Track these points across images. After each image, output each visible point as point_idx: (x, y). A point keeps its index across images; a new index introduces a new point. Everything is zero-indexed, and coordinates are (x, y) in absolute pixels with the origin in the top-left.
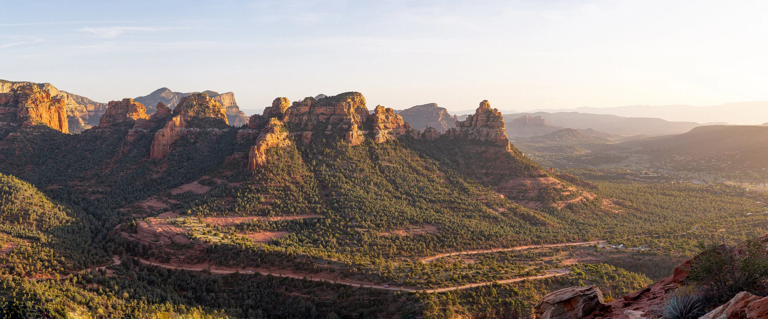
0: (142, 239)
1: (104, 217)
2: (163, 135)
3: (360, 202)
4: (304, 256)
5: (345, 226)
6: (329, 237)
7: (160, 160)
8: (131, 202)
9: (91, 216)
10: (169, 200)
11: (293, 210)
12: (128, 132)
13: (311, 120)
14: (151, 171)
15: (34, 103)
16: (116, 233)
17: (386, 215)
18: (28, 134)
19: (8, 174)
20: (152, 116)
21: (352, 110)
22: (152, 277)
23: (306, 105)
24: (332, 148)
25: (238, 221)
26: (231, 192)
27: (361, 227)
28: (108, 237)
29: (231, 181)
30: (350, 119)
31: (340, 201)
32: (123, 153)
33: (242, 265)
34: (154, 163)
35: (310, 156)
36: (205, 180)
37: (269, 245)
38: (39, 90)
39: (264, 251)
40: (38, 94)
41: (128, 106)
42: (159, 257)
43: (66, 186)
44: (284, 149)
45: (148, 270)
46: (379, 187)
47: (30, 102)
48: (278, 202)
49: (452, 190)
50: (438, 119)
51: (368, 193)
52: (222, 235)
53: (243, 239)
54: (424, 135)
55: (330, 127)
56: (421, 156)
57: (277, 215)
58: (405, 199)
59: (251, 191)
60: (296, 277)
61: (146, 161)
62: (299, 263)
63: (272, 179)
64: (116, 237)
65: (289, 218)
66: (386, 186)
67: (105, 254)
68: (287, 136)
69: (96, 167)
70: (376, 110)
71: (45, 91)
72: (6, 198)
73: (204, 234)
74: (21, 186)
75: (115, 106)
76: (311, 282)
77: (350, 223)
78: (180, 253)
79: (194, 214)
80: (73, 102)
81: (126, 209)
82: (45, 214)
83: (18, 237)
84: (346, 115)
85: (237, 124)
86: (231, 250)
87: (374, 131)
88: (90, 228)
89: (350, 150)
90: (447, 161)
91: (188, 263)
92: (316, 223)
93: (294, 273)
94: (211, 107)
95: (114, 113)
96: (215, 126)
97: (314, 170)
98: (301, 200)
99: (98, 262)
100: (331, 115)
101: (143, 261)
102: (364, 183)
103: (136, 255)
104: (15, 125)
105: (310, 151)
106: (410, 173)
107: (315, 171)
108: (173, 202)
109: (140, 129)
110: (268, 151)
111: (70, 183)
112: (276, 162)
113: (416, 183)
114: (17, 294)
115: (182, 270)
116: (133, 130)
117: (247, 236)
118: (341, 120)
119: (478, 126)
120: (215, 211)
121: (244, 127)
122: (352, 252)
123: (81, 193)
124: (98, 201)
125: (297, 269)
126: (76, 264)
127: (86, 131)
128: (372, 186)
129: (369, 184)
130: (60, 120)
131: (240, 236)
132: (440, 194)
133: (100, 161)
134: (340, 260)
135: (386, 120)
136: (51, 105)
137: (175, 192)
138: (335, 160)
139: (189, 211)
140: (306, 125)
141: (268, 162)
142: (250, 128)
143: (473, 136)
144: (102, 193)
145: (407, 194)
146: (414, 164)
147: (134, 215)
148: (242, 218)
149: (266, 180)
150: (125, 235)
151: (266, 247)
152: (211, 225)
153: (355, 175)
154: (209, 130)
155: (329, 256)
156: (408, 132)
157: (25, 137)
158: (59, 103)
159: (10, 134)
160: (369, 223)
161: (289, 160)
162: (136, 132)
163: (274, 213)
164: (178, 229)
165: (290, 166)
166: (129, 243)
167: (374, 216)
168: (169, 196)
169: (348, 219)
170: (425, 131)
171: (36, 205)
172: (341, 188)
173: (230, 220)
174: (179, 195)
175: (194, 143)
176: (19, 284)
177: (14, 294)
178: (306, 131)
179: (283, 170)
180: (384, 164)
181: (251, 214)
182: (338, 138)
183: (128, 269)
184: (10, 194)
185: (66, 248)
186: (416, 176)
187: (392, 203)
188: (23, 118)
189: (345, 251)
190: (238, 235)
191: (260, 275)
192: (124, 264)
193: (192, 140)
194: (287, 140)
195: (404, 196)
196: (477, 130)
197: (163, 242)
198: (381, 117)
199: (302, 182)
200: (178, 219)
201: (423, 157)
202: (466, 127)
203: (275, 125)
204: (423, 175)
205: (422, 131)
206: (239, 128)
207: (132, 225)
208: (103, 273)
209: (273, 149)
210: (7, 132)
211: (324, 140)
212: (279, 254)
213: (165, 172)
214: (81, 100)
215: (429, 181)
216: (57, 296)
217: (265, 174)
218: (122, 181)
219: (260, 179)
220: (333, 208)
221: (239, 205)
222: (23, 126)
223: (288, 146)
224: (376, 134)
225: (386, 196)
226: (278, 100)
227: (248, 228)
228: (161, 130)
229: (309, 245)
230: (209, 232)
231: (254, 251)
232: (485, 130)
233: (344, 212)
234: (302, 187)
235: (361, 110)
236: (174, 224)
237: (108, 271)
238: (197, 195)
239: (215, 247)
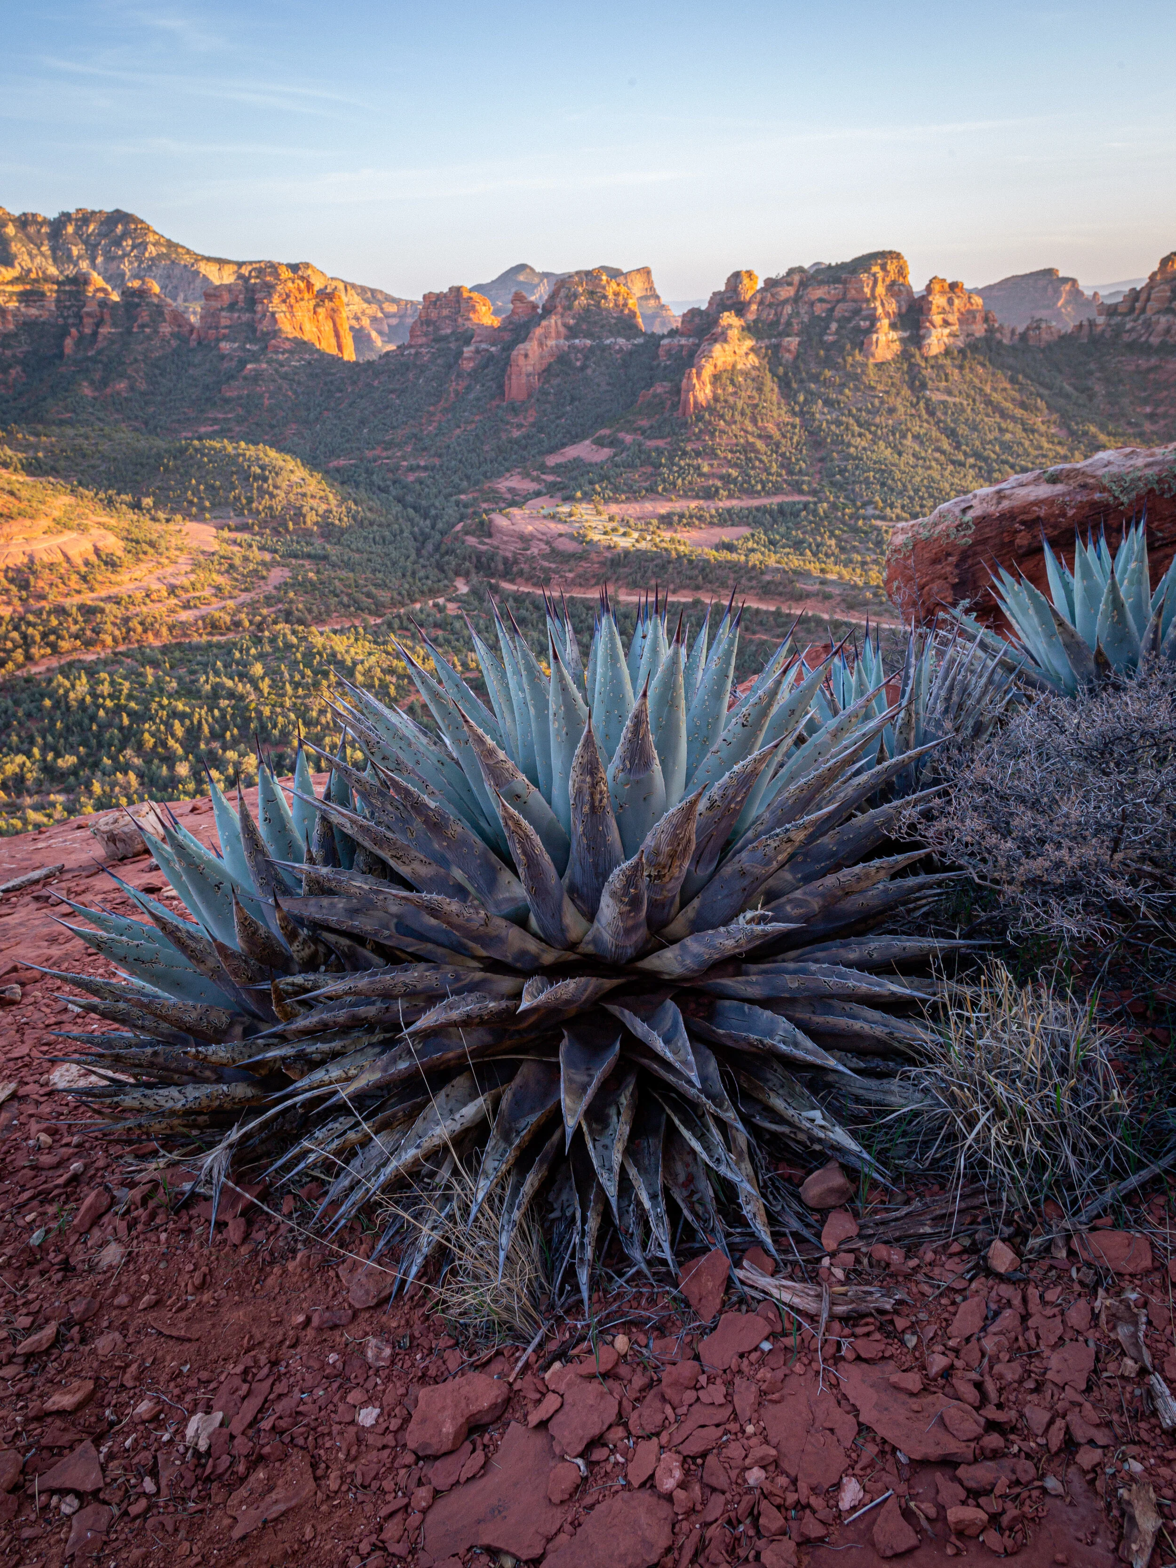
0: (502, 546)
1: (433, 512)
2: (526, 356)
3: (883, 471)
4: (778, 569)
5: (855, 517)
6: (822, 537)
7: (523, 402)
8: (477, 482)
9: (411, 511)
10: (543, 477)
11: (759, 487)
12: (462, 353)
13: (798, 313)
14: (508, 423)
15: (284, 301)
16: (456, 539)
17: (931, 496)
18: (282, 366)
19: (256, 443)
20: (504, 320)
21: (880, 290)
22: (523, 612)
23: (790, 284)
24: (835, 367)
25: (663, 508)
26: (649, 457)
27: (883, 518)
28: (443, 548)
29: (649, 438)
30: (875, 309)
31: (846, 470)
32: (457, 393)
33: (672, 587)
34: (514, 409)
35: (795, 386)
36: (603, 437)
37: (717, 550)
38: (291, 275)
39: (708, 561)
40: (290, 284)
41: (458, 302)
42: (532, 578)
43: (361, 460)
44: (746, 374)
45: (516, 600)
46: (922, 443)
47: (276, 299)
48: (734, 473)
49: (1072, 450)
50: (1055, 304)
51: (900, 454)
52: (636, 535)
53: (672, 541)
54: (1024, 337)
55: (834, 326)
56: (1013, 380)
57: (730, 496)
58: (972, 466)
59: (685, 453)
60: (763, 607)
61: (498, 407)
62: (768, 583)
63: (722, 432)
64: (457, 544)
65: (756, 503)
66: (938, 440)
67: (442, 576)
68: (752, 349)
69: (411, 422)
70: (929, 289)
71: (302, 278)
72: (260, 489)
73: (605, 533)
74: (282, 463)
75: (435, 303)
76: (789, 615)
77: (862, 511)
78: (566, 568)
79: (587, 497)
80: (357, 299)
81: (470, 496)
82: (331, 512)
83: (290, 556)
84: (868, 301)
85: (659, 329)
86: (653, 560)
87: (922, 332)
88: (412, 533)
89: (871, 371)
90: (1068, 388)
91: (581, 585)
92: (801, 511)
93: (761, 600)
94: (611, 296)
95: (433, 315)
96: (618, 334)
97: (801, 411)
98: (774, 468)
99: (430, 590)
100: (838, 301)
101: (506, 586)
102: (894, 434)
103: (492, 575)
104: (255, 348)
105: (794, 375)
106: (988, 415)
107: (802, 414)
108: (550, 478)
109: (484, 346)
110: (716, 378)
111: (368, 454)
112: (731, 399)
113: (996, 433)
114: (304, 655)
115: (572, 598)
116: (472, 348)
117: (678, 536)
118: (857, 312)
119: (1149, 313)
120: (624, 492)
121: (673, 333)
122: (864, 563)
123: (389, 470)
124: (421, 483)
125: (765, 593)
126: (395, 596)
127: (387, 354)
128: (909, 441)
129: (904, 436)
130: (337, 335)
131: (667, 535)
132: (1044, 456)
133: (417, 410)
134: (841, 577)
135: (947, 308)
136: (317, 306)
137: (552, 461)
138: (841, 393)
139: (579, 494)
140: (789, 324)
141: (716, 399)
142: (682, 334)
143: (1134, 335)
144: (425, 468)
145: (977, 455)
146: (996, 397)
147: (485, 506)
148: (670, 504)
149: (712, 435)
150: (471, 540)
151: (712, 555)
152: (617, 518)
153: (877, 420)
154: (608, 342)
155: (823, 571)
156: (990, 331)
157: (276, 371)
158: (331, 300)
159: (249, 366)
160: (898, 511)
161: (755, 393)
162: (477, 351)
163: (726, 493)
164: (560, 526)
165: (756, 406)
166: (479, 555)
167: (910, 498)
168: (543, 469)
169: (859, 504)
170: (1028, 329)
171: (313, 497)
172: (849, 445)
173: (648, 507)
174: (559, 466)
175: (583, 368)
176: (305, 639)
177: (299, 655)
178: (788, 335)
179: (743, 414)
180: (937, 397)
181: (685, 496)
182: (848, 346)
183: (481, 599)
184: (265, 479)
185: (374, 571)
186: (998, 420)
187: (947, 473)
188: (268, 333)
189: (851, 561)
190: (663, 534)
191: (702, 603)
192: (474, 592)
193: (578, 364)
194: (752, 356)
195: (972, 460)
196: (1145, 322)
197: (535, 551)
198: (938, 301)
199: (777, 435)
200: (560, 509)
201: (1017, 383)
202: (1120, 314)
203: (730, 326)
204: (1014, 419)
205: (1021, 329)
206: (663, 337)
207: (482, 523)
208: (441, 609)
209: (725, 375)
210: (243, 363)
211: (822, 353)
212: (734, 567)
213: (533, 425)
214: (371, 295)
215: (1025, 430)
216: (370, 654)
217: (710, 422)
218: (459, 445)
219: (701, 431)
220: (833, 484)
221: (664, 481)
222: (270, 349)
223: (754, 368)
224: (923, 337)
225: (936, 460)
226: (737, 275)
227: (680, 521)
228: (521, 346)
229: (787, 550)
230: (614, 530)
231: (690, 562)
232: (1163, 319)
233: (853, 490)
234: (778, 444)
235: (898, 288)
236: (553, 517)
237: (450, 606)
238: (591, 465)
239: (625, 557)
